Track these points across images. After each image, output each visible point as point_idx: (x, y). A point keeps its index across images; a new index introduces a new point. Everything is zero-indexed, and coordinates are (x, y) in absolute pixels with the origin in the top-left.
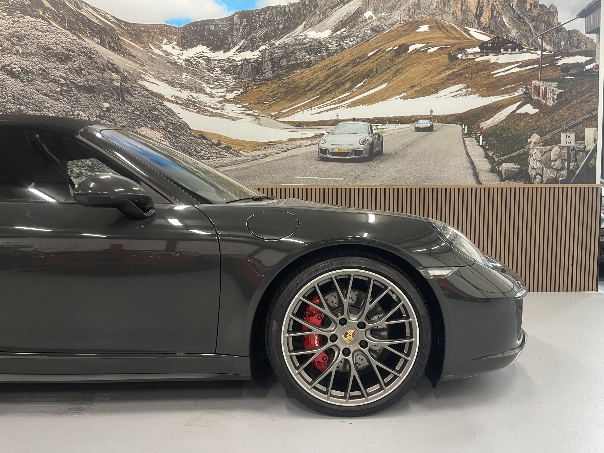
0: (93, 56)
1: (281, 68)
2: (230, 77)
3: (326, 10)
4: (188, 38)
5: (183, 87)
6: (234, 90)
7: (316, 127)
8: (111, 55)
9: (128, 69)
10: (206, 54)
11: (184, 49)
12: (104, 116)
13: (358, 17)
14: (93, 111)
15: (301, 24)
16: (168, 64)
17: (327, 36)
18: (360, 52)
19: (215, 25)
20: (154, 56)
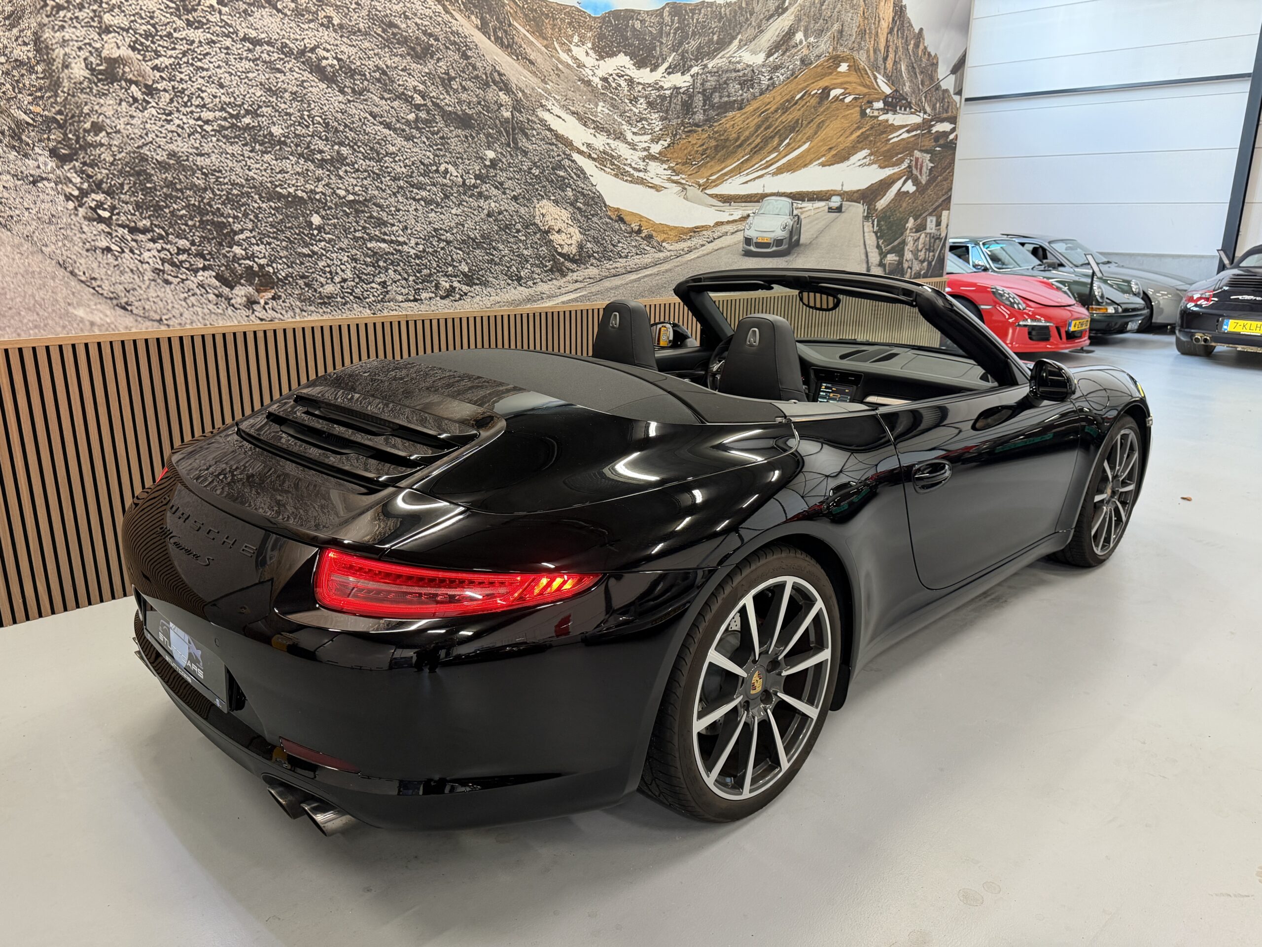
0: (469, 53)
1: (712, 106)
2: (657, 115)
3: (761, 21)
4: (606, 38)
5: (599, 128)
6: (659, 140)
7: (743, 204)
8: (497, 55)
9: (523, 86)
10: (628, 72)
11: (602, 58)
12: (487, 176)
13: (790, 38)
14: (469, 165)
15: (734, 38)
16: (579, 83)
17: (760, 63)
18: (790, 92)
19: (641, 21)
20: (560, 66)
